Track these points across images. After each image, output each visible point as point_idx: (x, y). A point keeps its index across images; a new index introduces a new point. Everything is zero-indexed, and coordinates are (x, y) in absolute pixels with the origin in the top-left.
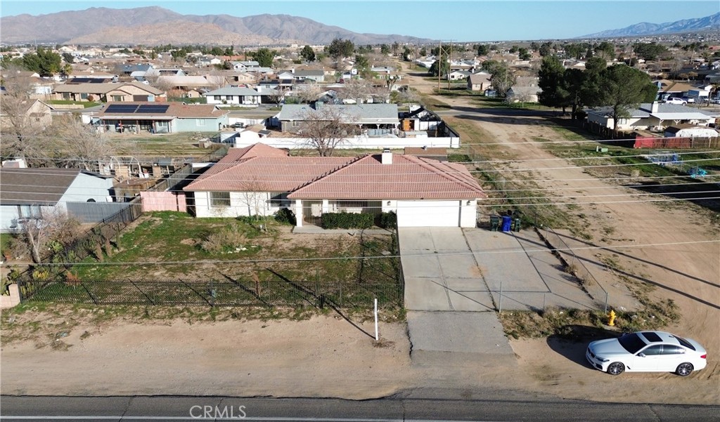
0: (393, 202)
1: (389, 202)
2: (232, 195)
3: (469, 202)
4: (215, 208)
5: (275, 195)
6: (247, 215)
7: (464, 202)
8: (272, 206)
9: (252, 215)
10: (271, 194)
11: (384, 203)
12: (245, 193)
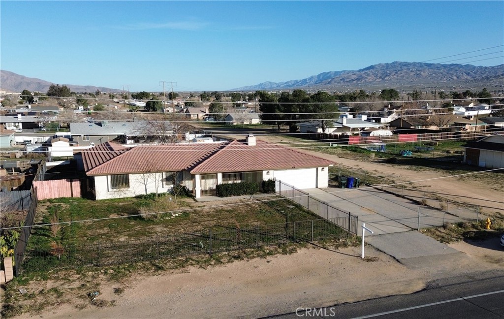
0: (271, 172)
1: (268, 172)
2: (131, 177)
3: (323, 168)
4: (115, 190)
5: (169, 174)
6: (145, 194)
7: (320, 169)
8: (167, 184)
9: (149, 193)
10: (166, 174)
11: (264, 173)
12: (142, 175)
